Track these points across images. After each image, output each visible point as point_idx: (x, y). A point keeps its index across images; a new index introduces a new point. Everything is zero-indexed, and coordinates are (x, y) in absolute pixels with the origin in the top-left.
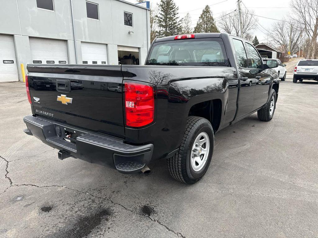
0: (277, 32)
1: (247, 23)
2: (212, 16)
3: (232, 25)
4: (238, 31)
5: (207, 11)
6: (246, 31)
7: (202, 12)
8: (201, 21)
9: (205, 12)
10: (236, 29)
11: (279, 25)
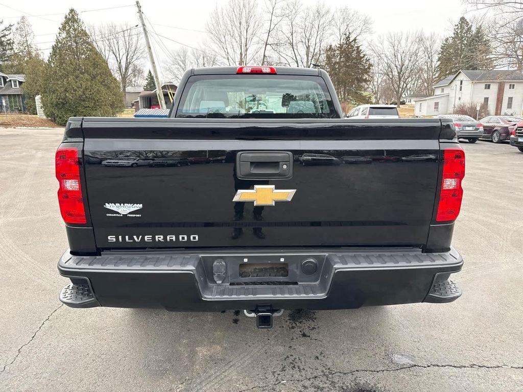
0: (177, 66)
1: (133, 49)
2: (84, 29)
3: (107, 48)
4: (120, 61)
5: (72, 19)
6: (133, 60)
7: (63, 20)
8: (64, 35)
9: (69, 19)
10: (116, 56)
11: (179, 56)
